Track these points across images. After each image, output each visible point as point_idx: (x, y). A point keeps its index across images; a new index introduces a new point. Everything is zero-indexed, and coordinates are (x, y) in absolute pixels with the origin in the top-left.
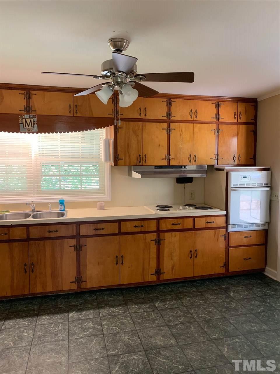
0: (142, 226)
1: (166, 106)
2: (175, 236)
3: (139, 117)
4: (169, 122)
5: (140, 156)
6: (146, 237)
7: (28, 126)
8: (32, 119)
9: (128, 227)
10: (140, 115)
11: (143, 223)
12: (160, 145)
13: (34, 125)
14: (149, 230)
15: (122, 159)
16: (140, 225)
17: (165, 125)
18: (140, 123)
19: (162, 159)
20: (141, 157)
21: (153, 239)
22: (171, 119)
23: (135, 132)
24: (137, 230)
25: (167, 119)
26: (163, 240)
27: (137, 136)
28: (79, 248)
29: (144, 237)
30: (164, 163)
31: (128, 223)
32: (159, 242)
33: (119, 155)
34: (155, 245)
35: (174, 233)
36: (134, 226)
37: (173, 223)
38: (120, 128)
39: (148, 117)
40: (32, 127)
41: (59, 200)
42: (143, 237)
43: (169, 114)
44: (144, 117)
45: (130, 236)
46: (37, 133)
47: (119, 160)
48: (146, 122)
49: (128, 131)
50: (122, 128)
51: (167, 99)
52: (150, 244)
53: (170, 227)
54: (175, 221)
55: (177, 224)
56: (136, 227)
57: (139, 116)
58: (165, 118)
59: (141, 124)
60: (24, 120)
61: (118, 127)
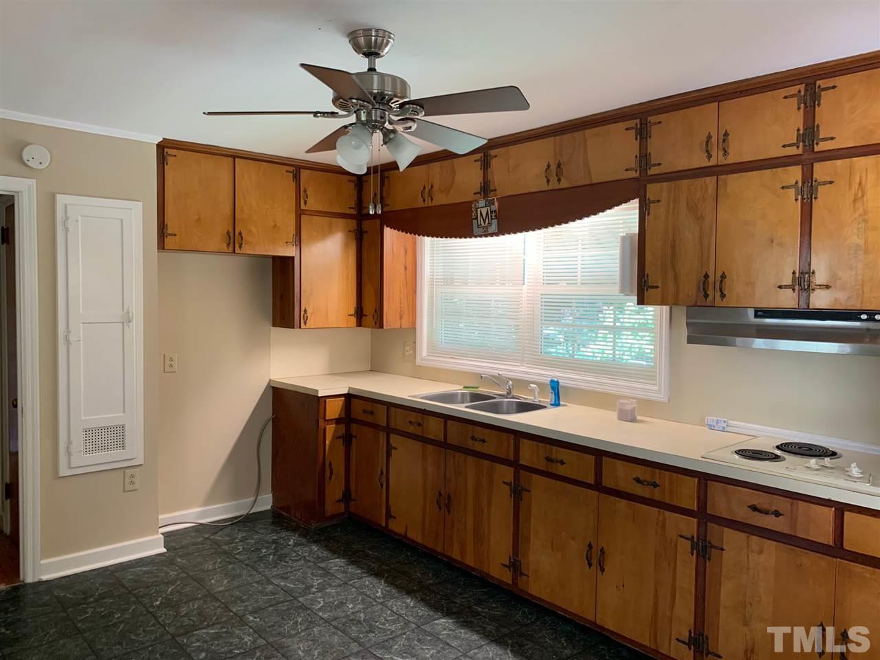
0: (655, 485)
1: (799, 108)
2: (761, 552)
3: (706, 163)
4: (809, 159)
5: (706, 276)
6: (664, 519)
7: (484, 221)
8: (489, 208)
9: (621, 477)
10: (709, 156)
11: (658, 476)
12: (772, 242)
13: (492, 219)
14: (675, 503)
15: (657, 287)
16: (648, 478)
17: (794, 174)
18: (708, 179)
19: (780, 287)
20: (711, 279)
21: (684, 535)
22: (817, 149)
23: (693, 208)
24: (639, 490)
25: (800, 151)
26: (716, 548)
27: (700, 218)
28: (518, 492)
29: (661, 518)
30: (788, 300)
31: (619, 463)
32: (703, 549)
33: (648, 276)
34: (692, 554)
35: (755, 539)
36: (635, 477)
37: (755, 502)
38: (653, 202)
39: (732, 159)
40: (489, 223)
41: (550, 379)
42: (658, 519)
43: (810, 133)
44: (722, 161)
45: (623, 504)
46: (497, 235)
47: (647, 290)
48: (727, 174)
49: (674, 209)
50: (659, 201)
51: (802, 87)
52: (676, 545)
53: (743, 514)
54: (761, 500)
55: (767, 513)
56: (638, 480)
57: (707, 160)
58: (793, 151)
59: (710, 181)
60: (479, 210)
61: (649, 199)
